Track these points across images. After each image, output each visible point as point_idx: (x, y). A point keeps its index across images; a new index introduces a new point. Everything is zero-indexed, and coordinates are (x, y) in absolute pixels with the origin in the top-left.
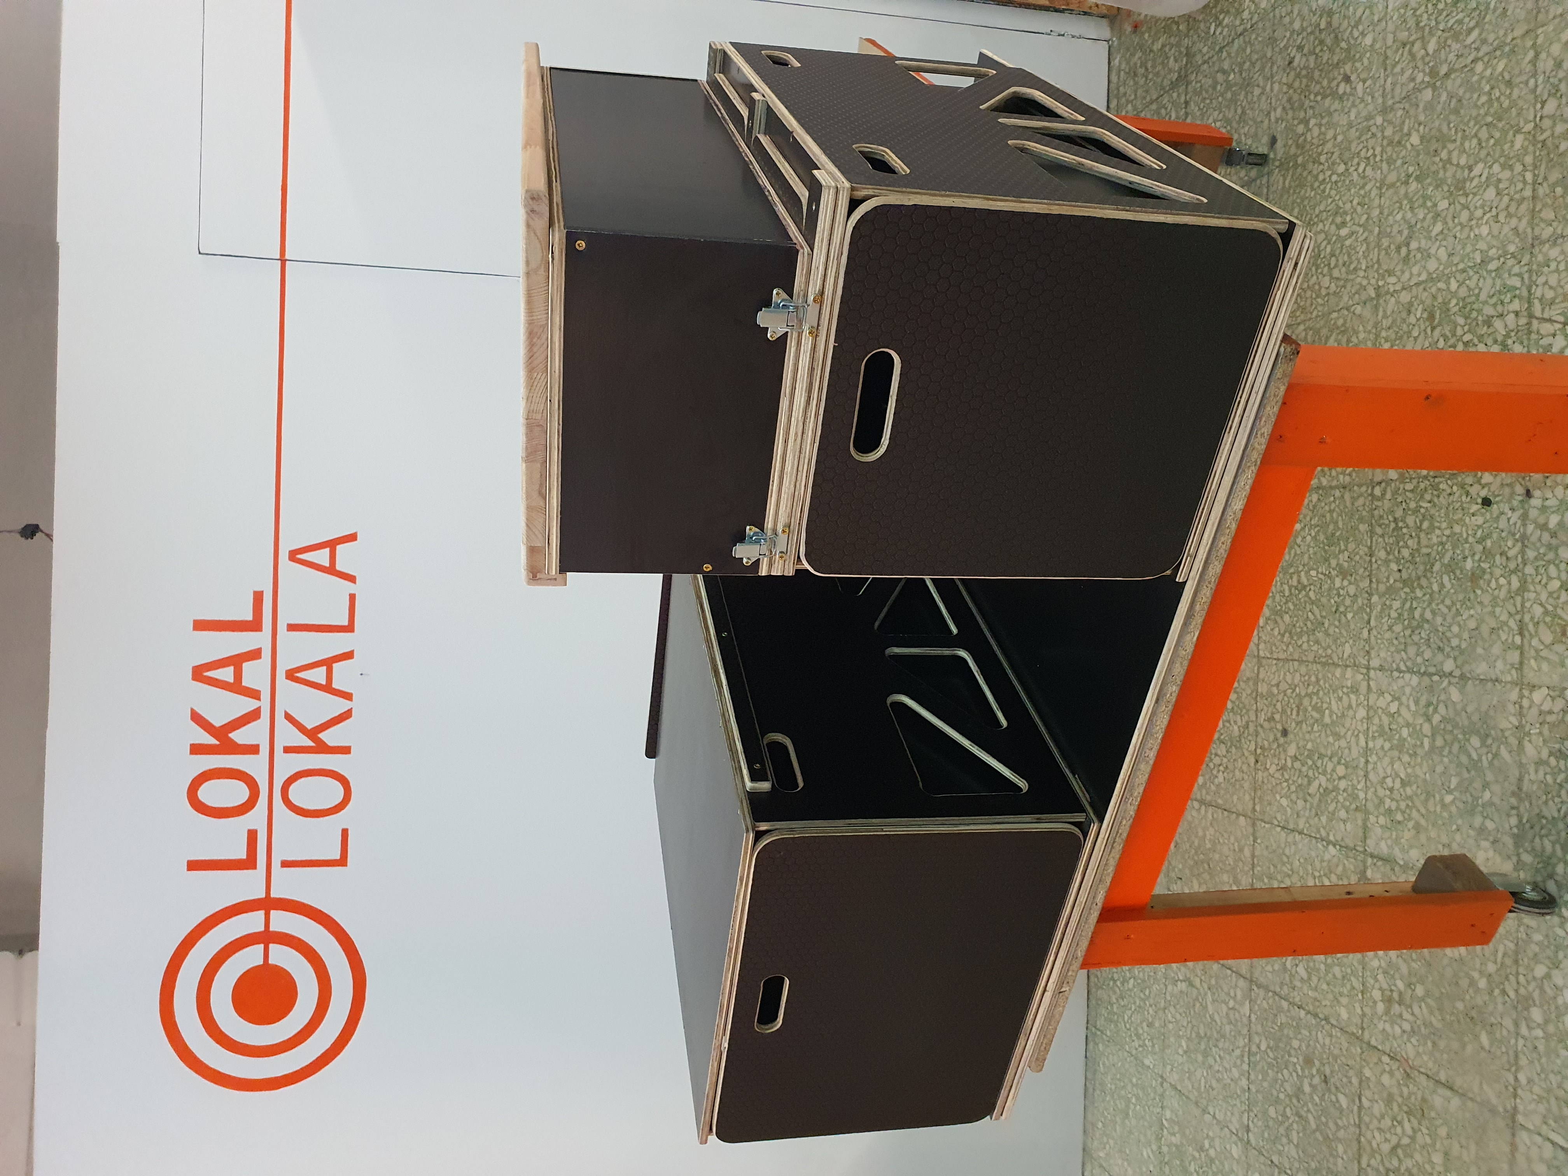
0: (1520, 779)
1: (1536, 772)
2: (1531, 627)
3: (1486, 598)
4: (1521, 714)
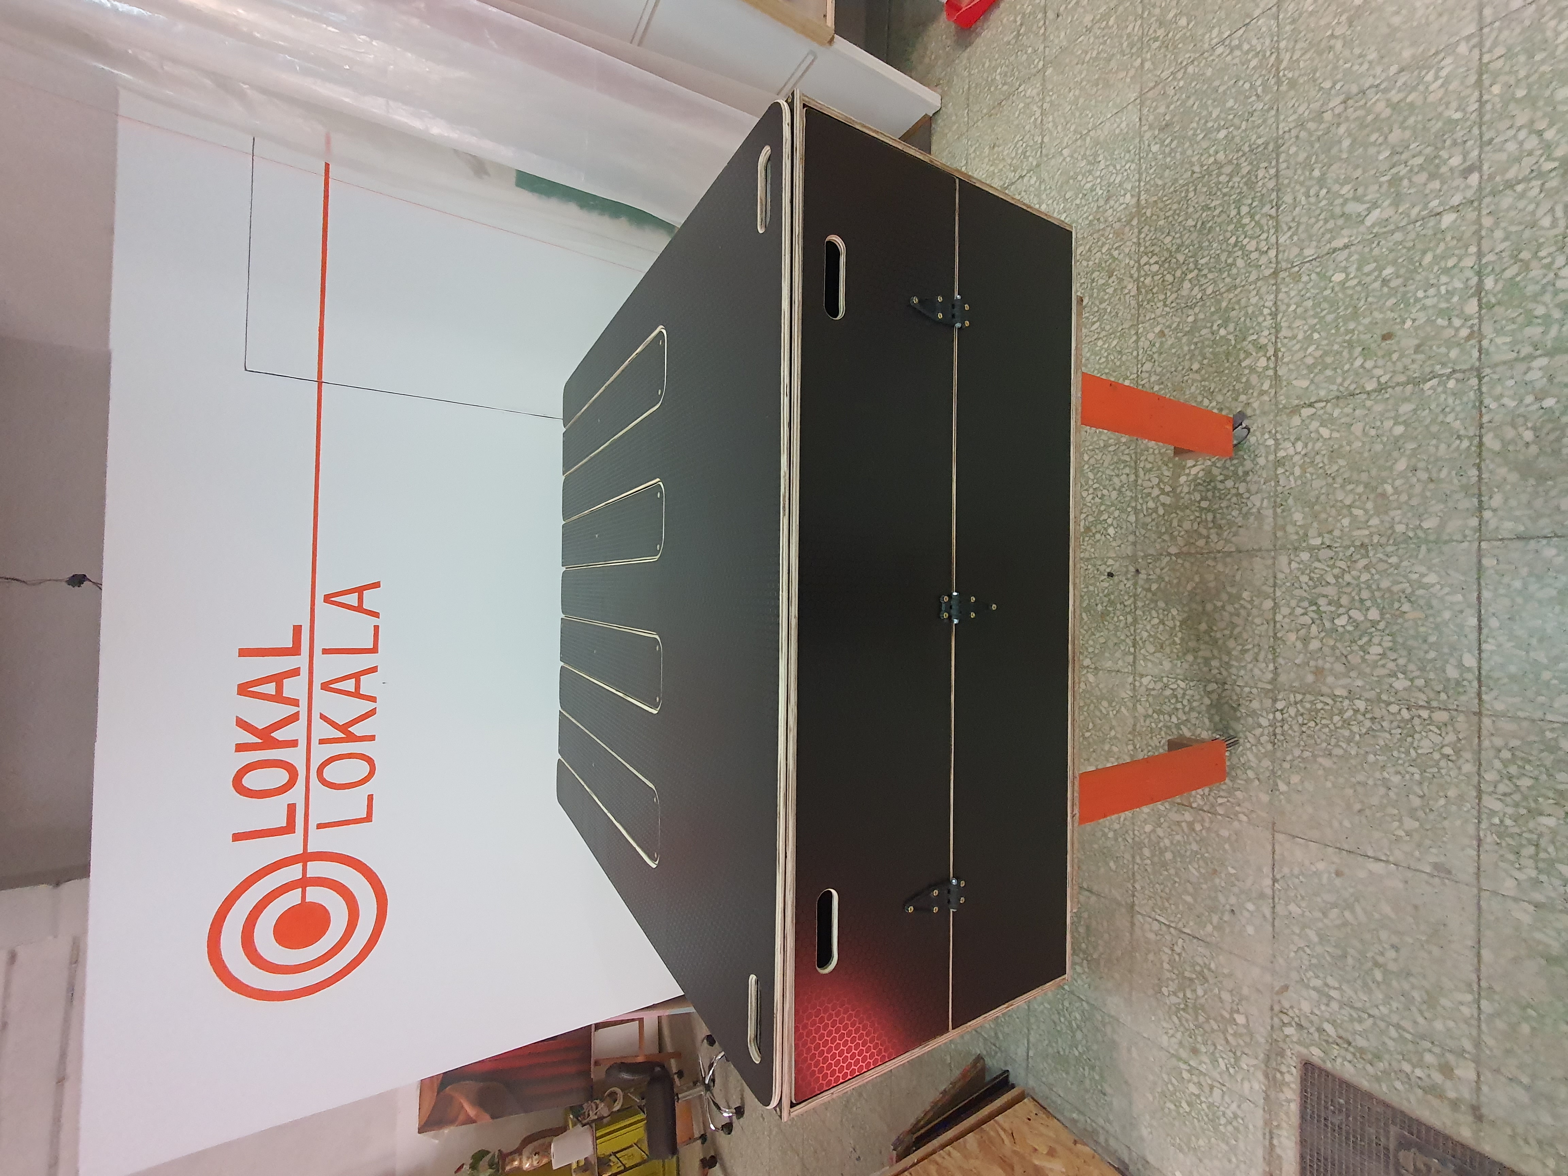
0: (1135, 725)
1: (1145, 721)
2: (1140, 642)
3: (1111, 627)
4: (1134, 689)
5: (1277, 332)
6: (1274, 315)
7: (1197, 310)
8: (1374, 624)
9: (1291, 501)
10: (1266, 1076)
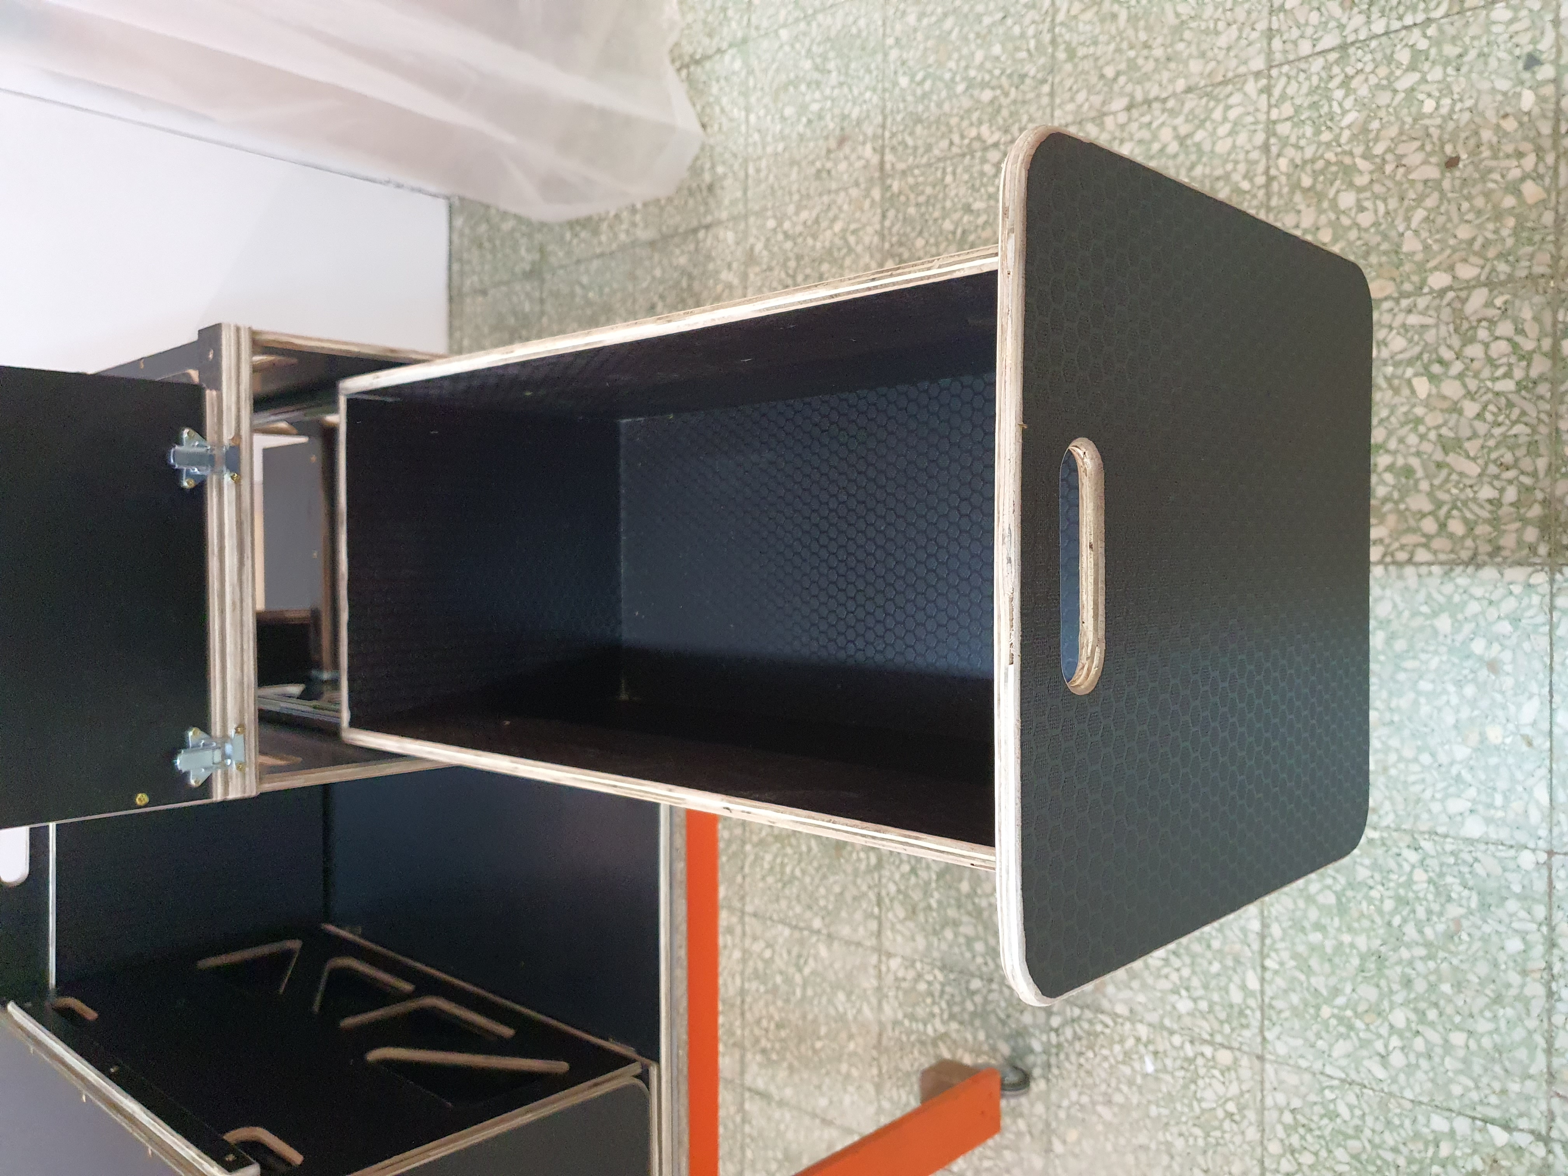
0: (880, 1035)
1: (893, 1029)
2: (887, 901)
3: (849, 869)
4: (879, 977)
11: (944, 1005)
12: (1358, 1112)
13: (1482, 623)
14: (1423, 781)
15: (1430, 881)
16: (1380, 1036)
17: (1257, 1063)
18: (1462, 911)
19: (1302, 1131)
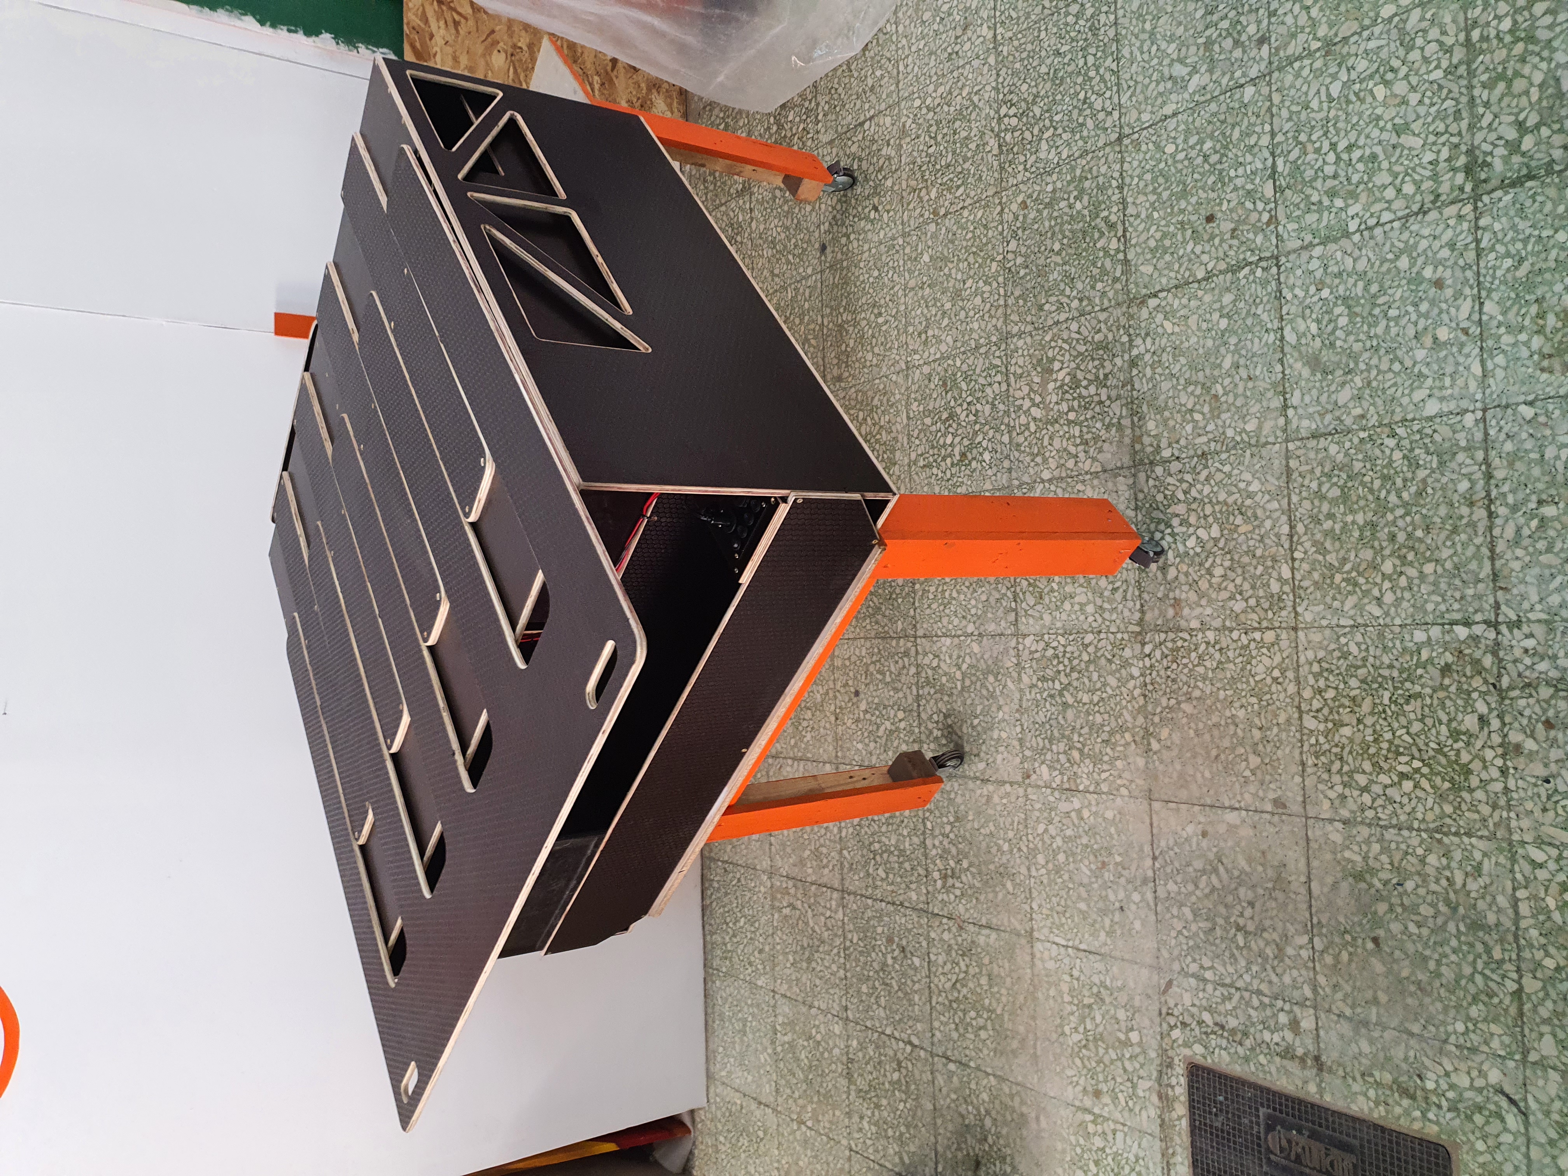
5: (1125, 209)
6: (1120, 188)
7: (1055, 176)
8: (1216, 540)
9: (1145, 408)
10: (1160, 1098)
11: (1066, 662)
12: (1363, 647)
13: (1430, 254)
14: (1395, 384)
15: (1405, 457)
16: (1376, 584)
17: (1292, 633)
18: (1428, 472)
19: (1325, 674)
